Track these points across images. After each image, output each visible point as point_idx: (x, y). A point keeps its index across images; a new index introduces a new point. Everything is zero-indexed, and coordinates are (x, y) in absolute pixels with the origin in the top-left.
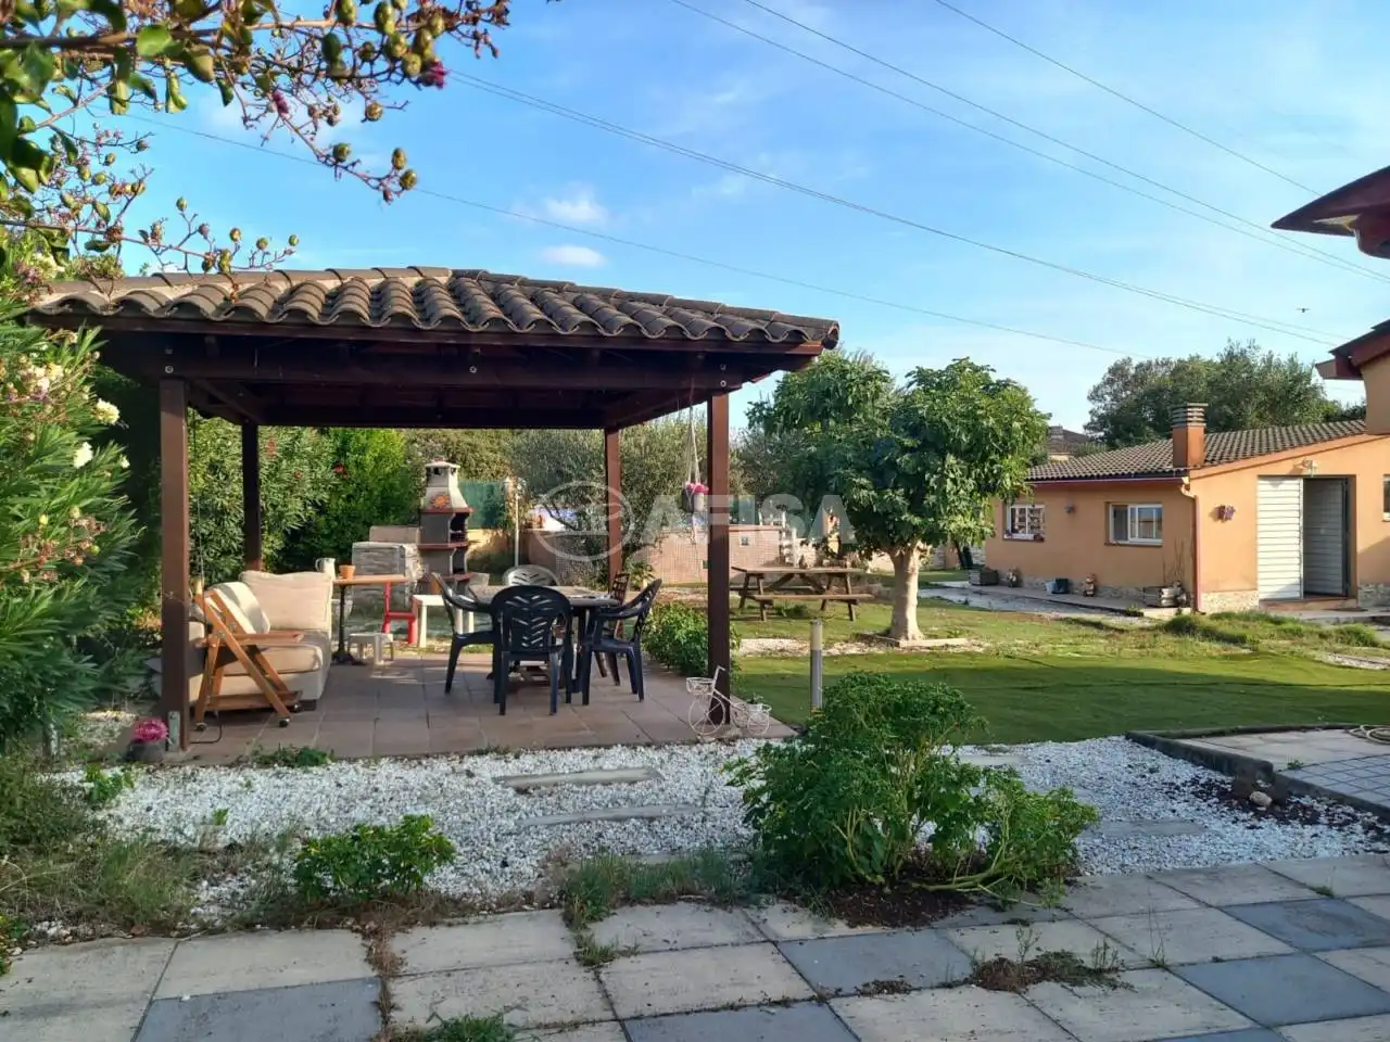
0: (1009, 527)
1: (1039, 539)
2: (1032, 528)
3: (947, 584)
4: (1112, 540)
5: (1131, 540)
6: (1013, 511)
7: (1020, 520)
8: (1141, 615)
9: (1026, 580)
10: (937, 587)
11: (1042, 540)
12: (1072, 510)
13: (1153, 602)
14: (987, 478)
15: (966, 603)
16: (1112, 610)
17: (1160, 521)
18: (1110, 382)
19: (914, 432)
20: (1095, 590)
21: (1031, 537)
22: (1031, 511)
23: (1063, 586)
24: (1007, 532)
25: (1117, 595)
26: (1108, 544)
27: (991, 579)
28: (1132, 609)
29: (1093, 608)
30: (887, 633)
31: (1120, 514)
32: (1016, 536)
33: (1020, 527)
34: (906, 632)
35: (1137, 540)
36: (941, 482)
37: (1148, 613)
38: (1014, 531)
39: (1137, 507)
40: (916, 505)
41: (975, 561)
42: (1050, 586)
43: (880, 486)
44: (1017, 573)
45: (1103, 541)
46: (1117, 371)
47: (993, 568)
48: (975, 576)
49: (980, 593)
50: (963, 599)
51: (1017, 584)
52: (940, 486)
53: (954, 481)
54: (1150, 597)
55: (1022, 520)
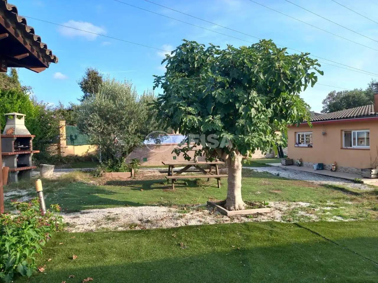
0: (297, 141)
1: (310, 146)
2: (307, 142)
3: (272, 164)
4: (344, 147)
5: (353, 147)
6: (299, 135)
7: (302, 139)
8: (362, 183)
9: (304, 163)
10: (268, 166)
11: (311, 147)
12: (325, 134)
13: (367, 176)
14: (281, 110)
15: (278, 175)
16: (347, 179)
17: (368, 139)
18: (329, 98)
19: (225, 74)
20: (336, 169)
21: (307, 145)
22: (306, 136)
23: (321, 167)
24: (297, 144)
25: (346, 171)
26: (342, 148)
27: (290, 163)
28: (357, 179)
29: (337, 178)
30: (223, 204)
31: (348, 135)
32: (300, 145)
33: (302, 142)
34: (234, 203)
35: (356, 147)
36: (247, 110)
37: (366, 181)
38: (299, 143)
39: (356, 132)
40: (230, 126)
41: (285, 154)
42: (315, 167)
43: (202, 114)
44: (301, 161)
45: (340, 147)
46: (331, 95)
47: (291, 158)
48: (284, 162)
49: (285, 170)
50: (277, 172)
51: (301, 165)
52: (246, 113)
53: (257, 109)
54: (365, 173)
55: (303, 139)
